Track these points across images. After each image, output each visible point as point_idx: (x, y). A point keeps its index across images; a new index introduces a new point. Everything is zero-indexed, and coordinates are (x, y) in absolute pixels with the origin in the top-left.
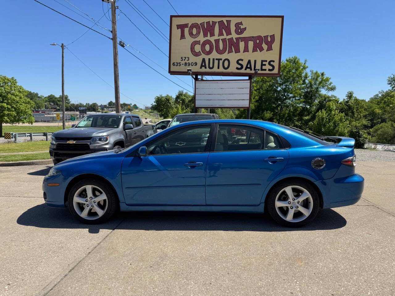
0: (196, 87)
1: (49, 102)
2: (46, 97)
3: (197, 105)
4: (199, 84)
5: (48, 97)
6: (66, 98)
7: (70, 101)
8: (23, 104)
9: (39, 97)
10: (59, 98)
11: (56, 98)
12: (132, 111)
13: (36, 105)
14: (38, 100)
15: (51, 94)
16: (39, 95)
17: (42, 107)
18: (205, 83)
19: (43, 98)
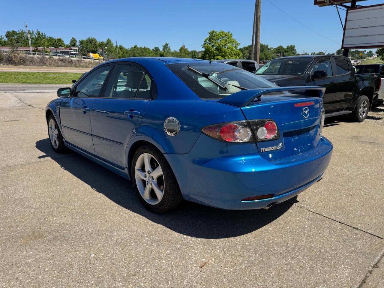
0: (348, 20)
1: (277, 53)
2: (275, 49)
3: (345, 45)
4: (353, 14)
5: (277, 48)
6: (293, 48)
7: (296, 51)
8: (234, 56)
9: (269, 49)
10: (286, 48)
11: (283, 49)
12: (364, 59)
13: (265, 57)
14: (267, 52)
15: (280, 45)
16: (269, 47)
17: (269, 58)
18: (362, 11)
19: (272, 49)
